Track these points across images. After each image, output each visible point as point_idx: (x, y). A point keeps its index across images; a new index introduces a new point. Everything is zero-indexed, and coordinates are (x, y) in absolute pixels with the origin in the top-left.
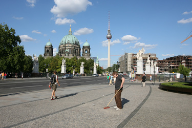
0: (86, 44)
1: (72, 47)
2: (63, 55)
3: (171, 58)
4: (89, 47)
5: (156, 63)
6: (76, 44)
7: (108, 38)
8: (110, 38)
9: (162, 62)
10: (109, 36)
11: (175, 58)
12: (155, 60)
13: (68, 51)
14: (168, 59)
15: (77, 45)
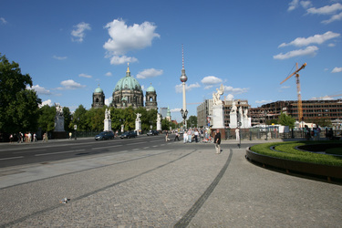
0: (151, 89)
1: (131, 93)
2: (118, 105)
3: (268, 105)
4: (154, 93)
6: (137, 89)
7: (182, 81)
8: (185, 80)
9: (256, 110)
10: (183, 77)
11: (273, 104)
12: (244, 108)
13: (126, 99)
14: (264, 106)
15: (139, 91)
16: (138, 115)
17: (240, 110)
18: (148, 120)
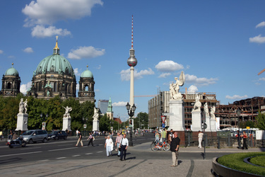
0: (87, 74)
1: (59, 78)
2: (40, 94)
3: (242, 102)
4: (91, 80)
5: (214, 109)
6: (68, 72)
7: (130, 65)
8: (134, 64)
9: (227, 108)
10: (132, 60)
11: (248, 101)
12: (211, 104)
13: (51, 86)
14: (237, 103)
15: (70, 75)
16: (68, 109)
17: (206, 107)
18: (82, 116)
